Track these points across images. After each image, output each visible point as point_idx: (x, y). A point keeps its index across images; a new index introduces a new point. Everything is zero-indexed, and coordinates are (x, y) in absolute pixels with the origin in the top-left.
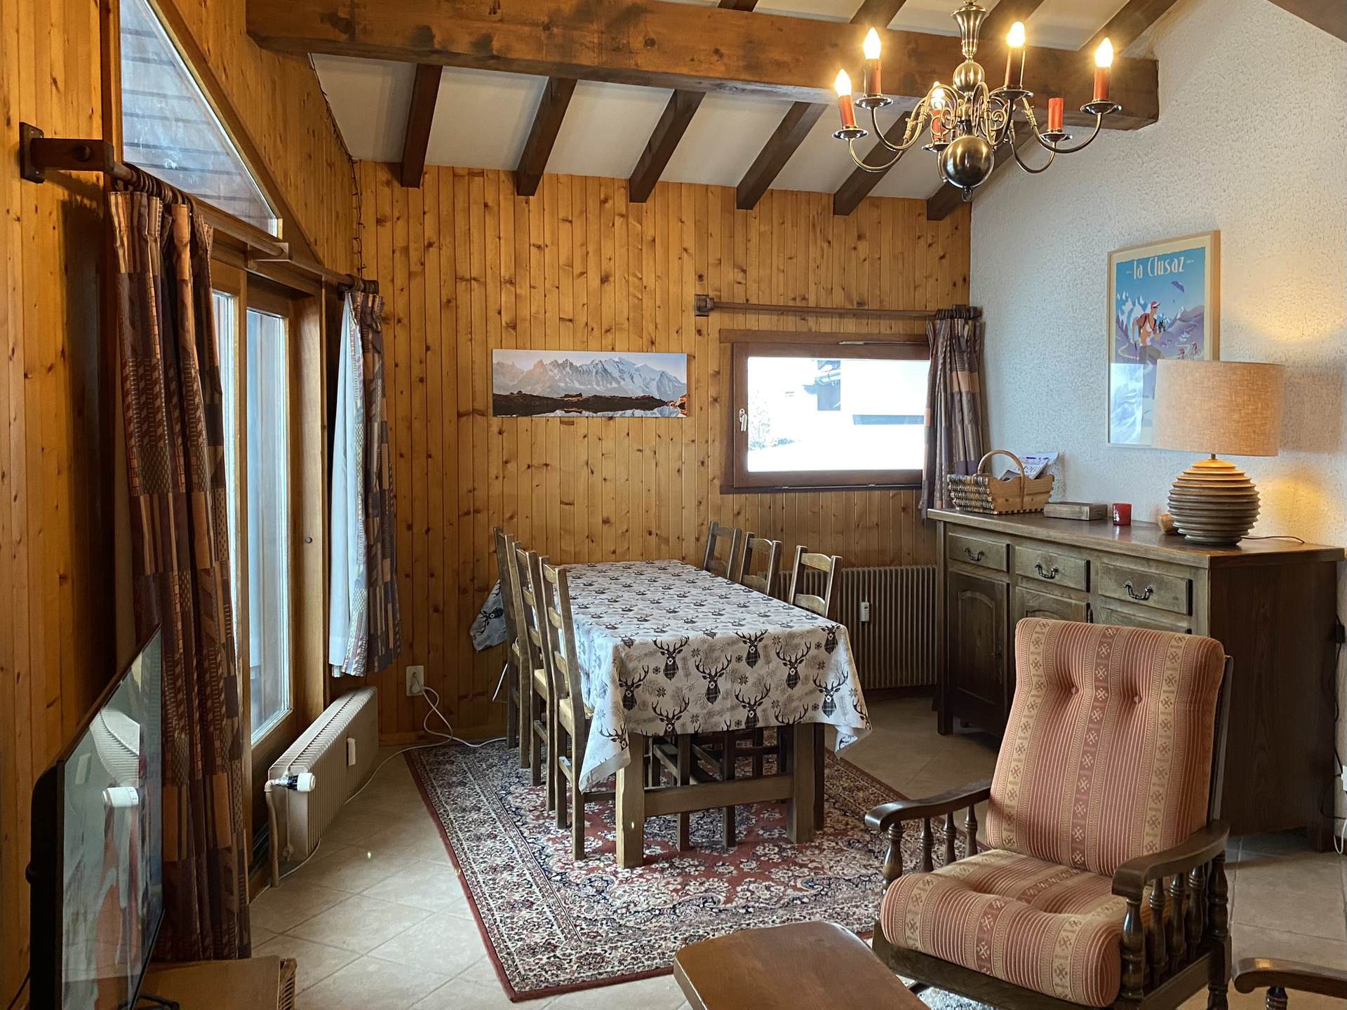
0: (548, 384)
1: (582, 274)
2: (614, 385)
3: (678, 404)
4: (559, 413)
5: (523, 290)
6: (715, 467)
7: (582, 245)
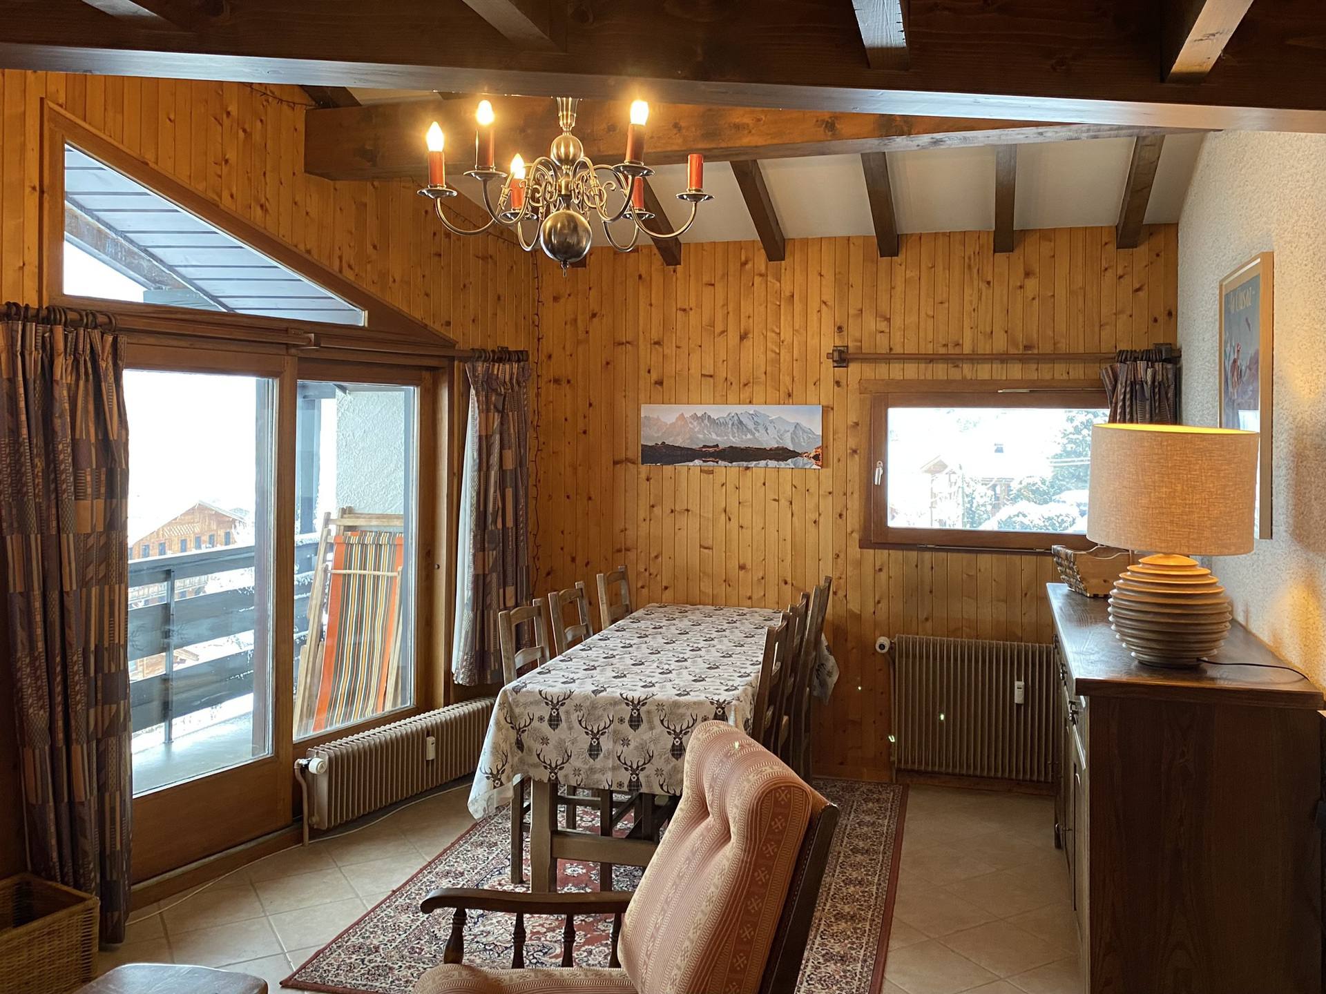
0: (688, 436)
1: (723, 332)
2: (749, 436)
3: (812, 455)
4: (697, 462)
5: (670, 350)
6: (854, 520)
7: (723, 306)
